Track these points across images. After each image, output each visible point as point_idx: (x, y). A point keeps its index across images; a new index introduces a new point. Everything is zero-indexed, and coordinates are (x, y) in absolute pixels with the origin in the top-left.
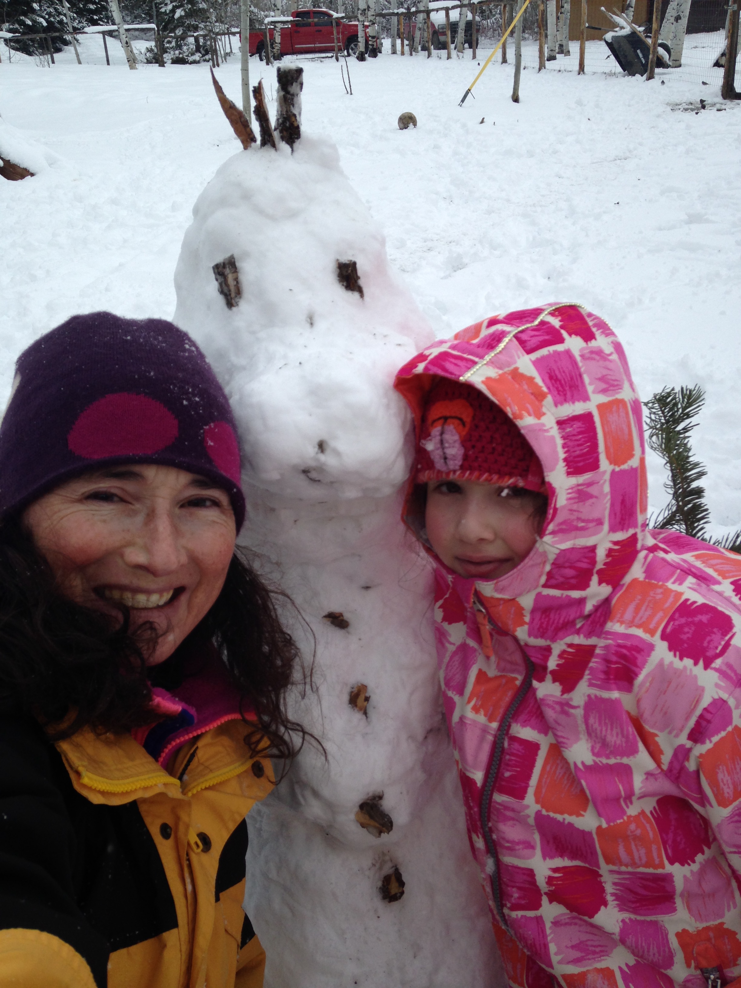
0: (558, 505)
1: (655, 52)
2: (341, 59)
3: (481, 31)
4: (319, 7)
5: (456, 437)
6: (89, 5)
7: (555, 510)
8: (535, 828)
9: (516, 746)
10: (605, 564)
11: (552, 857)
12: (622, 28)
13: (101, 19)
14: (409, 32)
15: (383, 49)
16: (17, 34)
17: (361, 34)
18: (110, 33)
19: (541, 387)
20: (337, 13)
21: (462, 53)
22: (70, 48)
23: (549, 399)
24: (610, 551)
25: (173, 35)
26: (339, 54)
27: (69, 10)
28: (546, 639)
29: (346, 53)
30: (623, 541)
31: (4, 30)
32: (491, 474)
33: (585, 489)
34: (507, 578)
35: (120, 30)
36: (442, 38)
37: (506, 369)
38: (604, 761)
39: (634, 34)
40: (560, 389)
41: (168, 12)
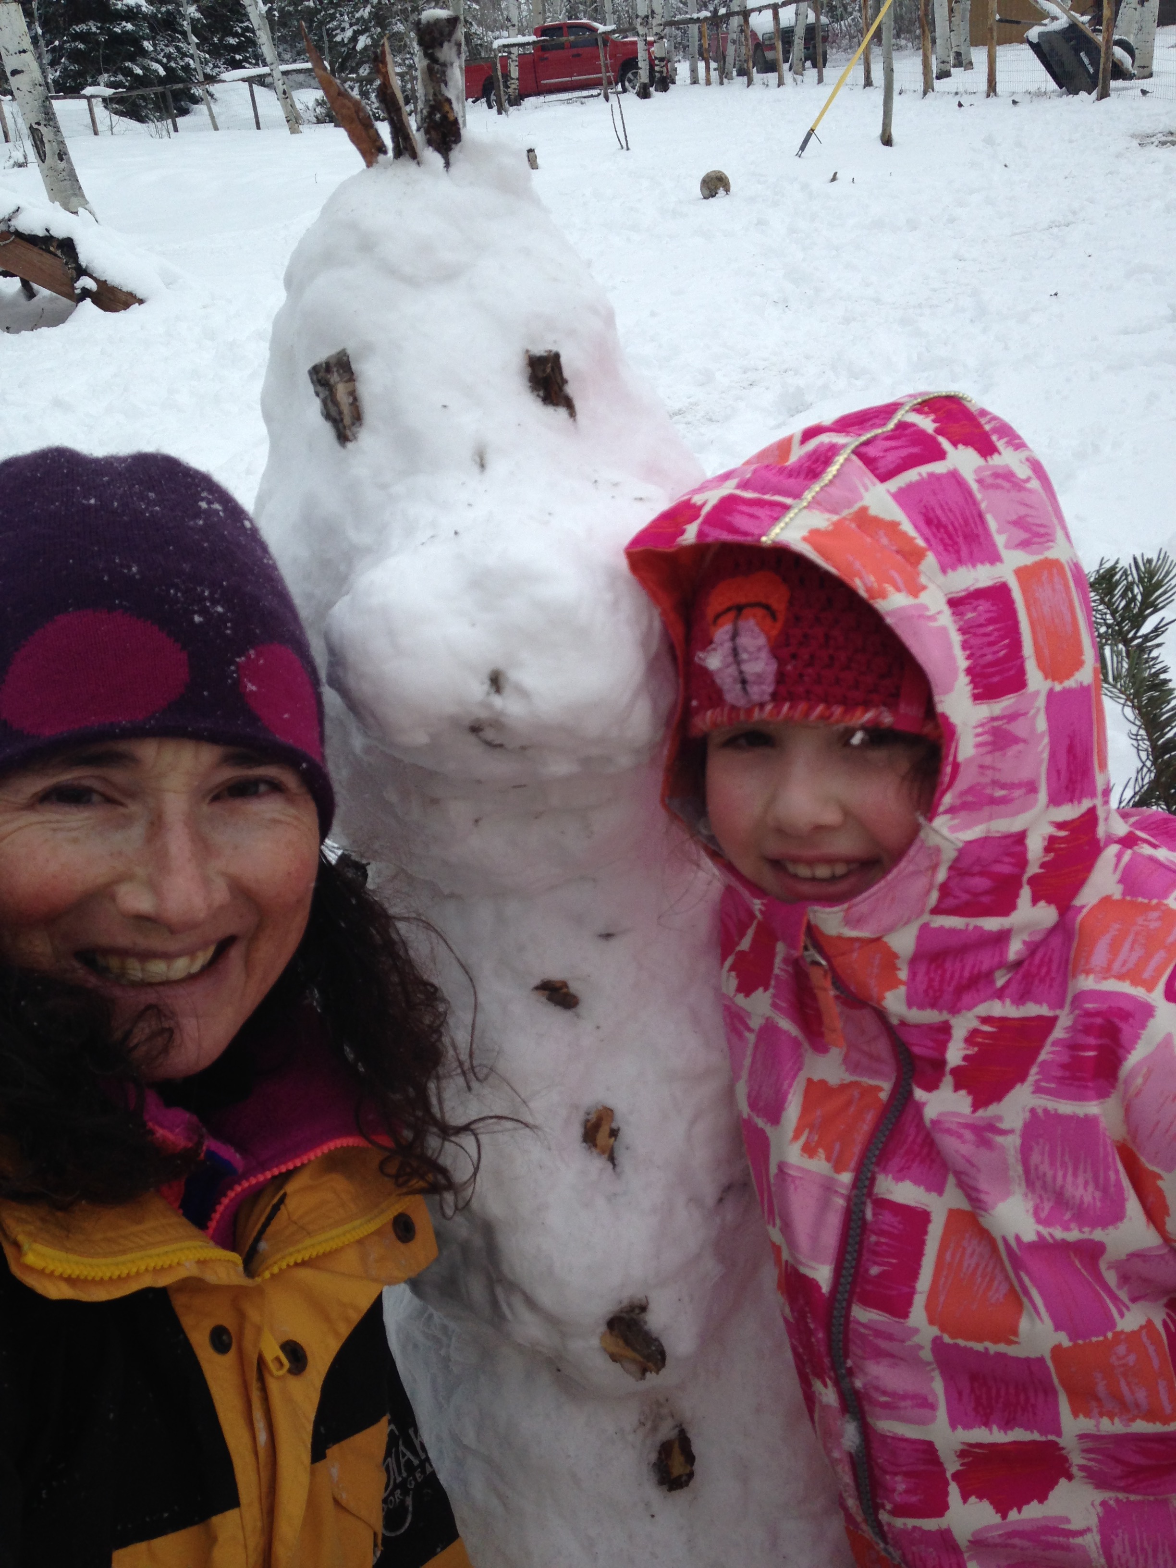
0: (961, 758)
1: (1109, 53)
2: (613, 98)
3: (830, 39)
4: (577, 18)
5: (762, 641)
6: (228, 39)
7: (956, 766)
8: (935, 1366)
9: (887, 1217)
10: (1043, 865)
11: (967, 1426)
12: (1055, 18)
13: (246, 60)
14: (718, 47)
15: (677, 78)
16: (120, 90)
17: (642, 55)
18: (261, 80)
19: (914, 539)
20: (605, 25)
21: (802, 75)
22: (202, 108)
23: (930, 561)
24: (1052, 839)
25: (354, 76)
26: (610, 91)
27: (198, 49)
28: (940, 1010)
29: (619, 88)
30: (1073, 821)
31: (102, 84)
32: (829, 705)
33: (1004, 727)
34: (869, 897)
35: (274, 73)
36: (769, 55)
37: (846, 513)
38: (1059, 1234)
39: (1073, 28)
40: (948, 541)
41: (346, 41)
